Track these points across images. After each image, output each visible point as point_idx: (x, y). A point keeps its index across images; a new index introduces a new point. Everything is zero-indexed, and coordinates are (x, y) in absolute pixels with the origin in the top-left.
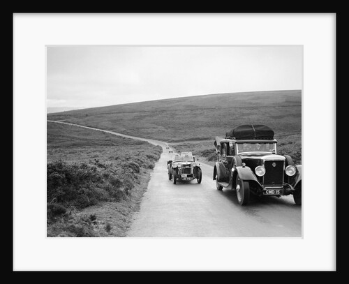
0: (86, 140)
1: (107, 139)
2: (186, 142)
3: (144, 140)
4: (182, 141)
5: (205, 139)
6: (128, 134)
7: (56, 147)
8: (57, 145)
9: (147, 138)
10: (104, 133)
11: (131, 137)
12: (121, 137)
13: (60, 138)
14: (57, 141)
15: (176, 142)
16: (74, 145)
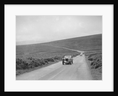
0: (57, 51)
1: (63, 50)
2: (91, 51)
3: (76, 50)
4: (89, 51)
5: (98, 50)
6: (70, 49)
7: (47, 53)
8: (48, 52)
9: (77, 50)
10: (63, 48)
11: (72, 50)
12: (68, 50)
13: (49, 50)
14: (48, 51)
15: (87, 51)
16: (53, 52)
